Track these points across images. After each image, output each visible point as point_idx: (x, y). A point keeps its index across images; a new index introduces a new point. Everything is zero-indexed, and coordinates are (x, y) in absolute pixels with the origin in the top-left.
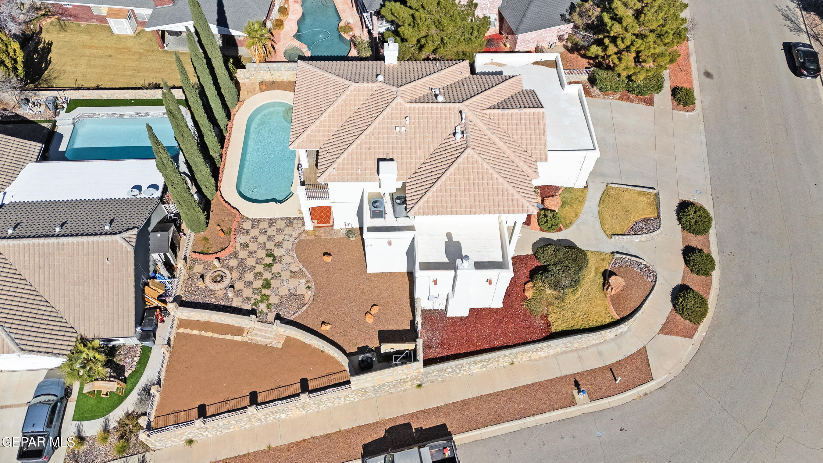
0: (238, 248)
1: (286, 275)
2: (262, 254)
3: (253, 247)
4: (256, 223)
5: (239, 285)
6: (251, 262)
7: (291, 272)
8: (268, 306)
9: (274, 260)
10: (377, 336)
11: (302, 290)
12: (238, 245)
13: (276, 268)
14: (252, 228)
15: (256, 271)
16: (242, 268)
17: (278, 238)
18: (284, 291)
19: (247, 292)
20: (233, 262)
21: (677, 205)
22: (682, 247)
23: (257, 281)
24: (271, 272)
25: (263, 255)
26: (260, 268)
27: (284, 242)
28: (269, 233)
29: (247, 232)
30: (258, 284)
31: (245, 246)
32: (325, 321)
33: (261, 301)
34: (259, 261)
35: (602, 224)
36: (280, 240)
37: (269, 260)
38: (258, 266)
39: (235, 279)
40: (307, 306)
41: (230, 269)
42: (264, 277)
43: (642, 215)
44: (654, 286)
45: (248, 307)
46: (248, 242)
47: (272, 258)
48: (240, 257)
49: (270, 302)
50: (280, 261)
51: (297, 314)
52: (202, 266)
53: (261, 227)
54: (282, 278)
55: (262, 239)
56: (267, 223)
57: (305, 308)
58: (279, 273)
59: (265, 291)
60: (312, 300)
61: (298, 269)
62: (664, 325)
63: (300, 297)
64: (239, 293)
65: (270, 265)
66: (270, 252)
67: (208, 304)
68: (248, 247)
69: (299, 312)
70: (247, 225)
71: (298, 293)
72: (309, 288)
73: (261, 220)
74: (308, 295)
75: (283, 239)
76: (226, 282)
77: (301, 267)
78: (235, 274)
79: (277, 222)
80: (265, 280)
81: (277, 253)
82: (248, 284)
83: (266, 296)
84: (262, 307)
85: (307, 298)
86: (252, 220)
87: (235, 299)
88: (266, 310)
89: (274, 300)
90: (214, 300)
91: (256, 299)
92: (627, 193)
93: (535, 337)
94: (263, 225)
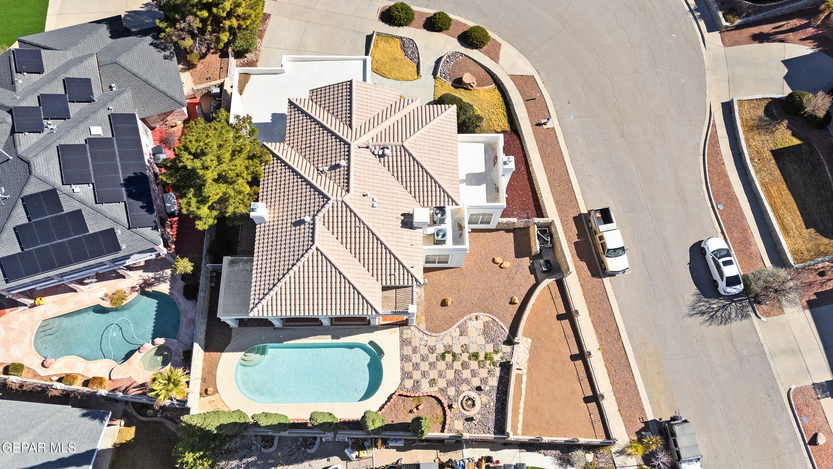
0: (436, 389)
1: (464, 340)
2: (441, 365)
3: (434, 374)
4: (405, 375)
5: (476, 382)
6: (450, 375)
7: (461, 335)
8: (496, 352)
9: (449, 353)
10: (520, 259)
11: (480, 324)
12: (432, 389)
13: (457, 349)
14: (412, 378)
15: (460, 368)
16: (458, 381)
17: (424, 351)
18: (481, 340)
19: (483, 373)
20: (451, 391)
21: (384, 24)
22: (425, 31)
23: (471, 366)
24: (461, 354)
25: (444, 363)
26: (457, 365)
27: (428, 345)
28: (418, 361)
29: (418, 382)
30: (474, 365)
31: (433, 382)
32: (509, 301)
33: (491, 359)
34: (449, 366)
35: (408, 80)
36: (427, 348)
37: (449, 357)
38: (455, 367)
39: (469, 387)
40: (495, 318)
41: (458, 393)
42: (466, 359)
43: (398, 50)
44: (465, 55)
45: (497, 371)
46: (428, 380)
47: (446, 355)
48: (445, 385)
49: (492, 351)
50: (450, 346)
51: (503, 326)
52: (456, 422)
53: (411, 369)
54: (467, 343)
55: (424, 366)
56: (406, 365)
57: (497, 320)
58: (462, 346)
59: (481, 357)
60: (489, 315)
61: (458, 330)
62: (491, 59)
63: (486, 325)
64: (484, 381)
65: (454, 355)
66: (439, 357)
67: (496, 409)
68: (434, 379)
69: (502, 324)
70: (409, 384)
71: (483, 327)
72: (477, 318)
73: (402, 369)
74: (484, 317)
75: (425, 346)
76: (473, 394)
77: (455, 326)
78: (464, 387)
79: (405, 354)
80: (470, 359)
81: (440, 349)
82: (474, 374)
83: (486, 354)
84: (497, 358)
85: (487, 319)
86: (402, 379)
87: (490, 383)
88: (500, 354)
89: (490, 348)
90: (492, 404)
91: (490, 365)
92: (375, 56)
93: (518, 142)
94: (409, 367)
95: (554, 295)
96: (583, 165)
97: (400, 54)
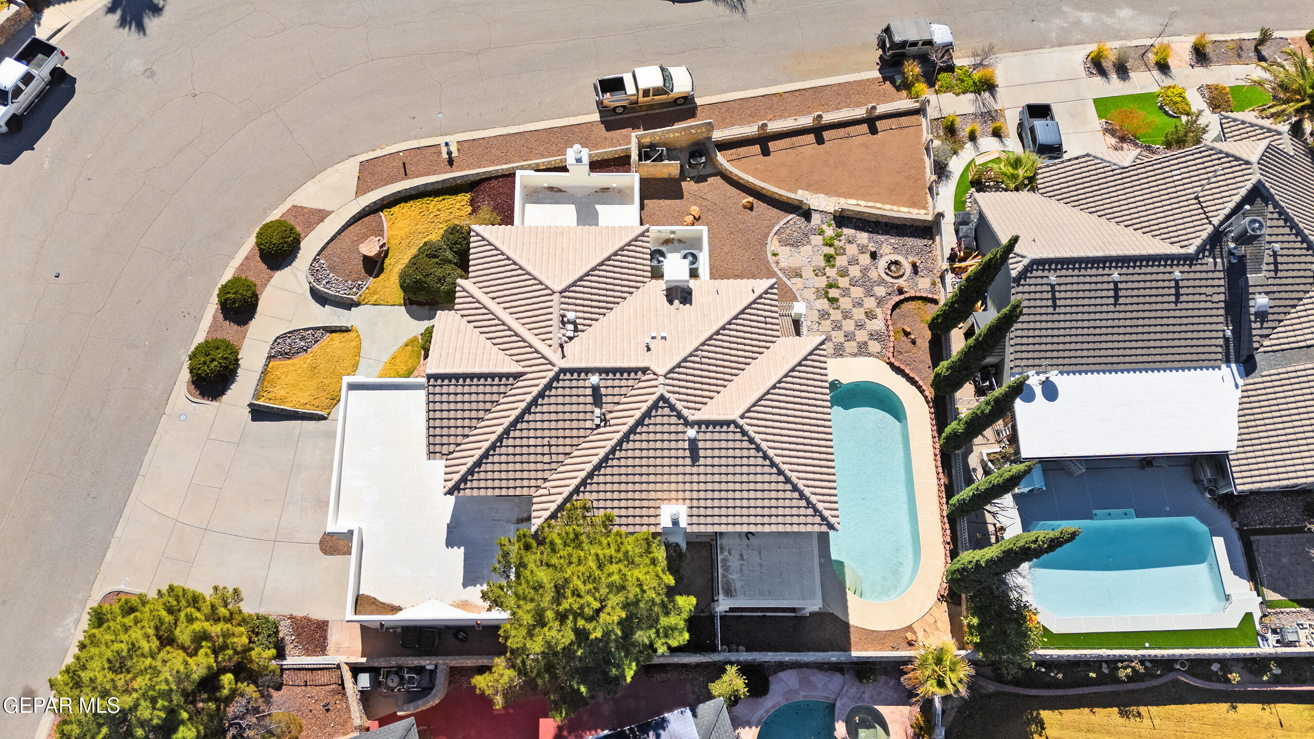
0: (878, 311)
1: (808, 273)
2: (845, 303)
3: (859, 314)
4: (862, 350)
5: (865, 259)
6: (857, 292)
7: (801, 277)
8: (822, 233)
9: (827, 293)
10: (685, 193)
11: (784, 252)
12: (880, 316)
13: (822, 282)
14: (866, 342)
15: (847, 279)
16: (865, 282)
17: (827, 325)
18: (806, 250)
19: (852, 250)
20: (880, 291)
21: (229, 392)
22: (253, 324)
23: (843, 265)
24: (828, 277)
25: (842, 300)
26: (844, 282)
27: (817, 320)
28: (841, 333)
29: (871, 335)
30: (841, 261)
31: (871, 315)
32: (749, 211)
33: (832, 238)
34: (846, 293)
35: (359, 347)
36: (823, 322)
37: (833, 293)
38: (847, 286)
39: (873, 268)
40: (774, 231)
41: (881, 282)
42: (835, 270)
43: (294, 365)
44: (318, 255)
45: (848, 232)
46: (867, 321)
47: (830, 296)
48: (873, 299)
49: (821, 237)
50: (818, 291)
51: (785, 221)
52: (920, 286)
53: (854, 344)
54: (812, 269)
55: (849, 326)
56: (848, 350)
57: (777, 228)
58: (817, 275)
59: (831, 251)
60: (769, 239)
61: (794, 280)
62: (322, 221)
63: (784, 243)
64: (862, 249)
65: (830, 286)
66: (835, 306)
67: (898, 236)
68: (866, 313)
69: (782, 223)
70: (874, 346)
71: (788, 248)
72: (775, 255)
73: (855, 355)
74: (773, 245)
75: (820, 324)
76: (882, 263)
77: (788, 283)
78: (873, 274)
79: (833, 352)
80: (834, 266)
81: (824, 304)
82: (853, 262)
83: (827, 245)
84: (830, 232)
85: (776, 242)
86: (870, 355)
87: (865, 242)
88: (824, 227)
89: (817, 240)
90: (893, 241)
91: (840, 241)
92: (302, 401)
94: (851, 346)
95: (734, 157)
96: (523, 111)
97: (300, 362)
